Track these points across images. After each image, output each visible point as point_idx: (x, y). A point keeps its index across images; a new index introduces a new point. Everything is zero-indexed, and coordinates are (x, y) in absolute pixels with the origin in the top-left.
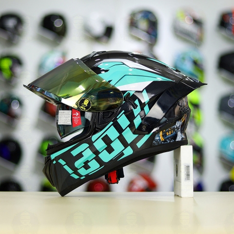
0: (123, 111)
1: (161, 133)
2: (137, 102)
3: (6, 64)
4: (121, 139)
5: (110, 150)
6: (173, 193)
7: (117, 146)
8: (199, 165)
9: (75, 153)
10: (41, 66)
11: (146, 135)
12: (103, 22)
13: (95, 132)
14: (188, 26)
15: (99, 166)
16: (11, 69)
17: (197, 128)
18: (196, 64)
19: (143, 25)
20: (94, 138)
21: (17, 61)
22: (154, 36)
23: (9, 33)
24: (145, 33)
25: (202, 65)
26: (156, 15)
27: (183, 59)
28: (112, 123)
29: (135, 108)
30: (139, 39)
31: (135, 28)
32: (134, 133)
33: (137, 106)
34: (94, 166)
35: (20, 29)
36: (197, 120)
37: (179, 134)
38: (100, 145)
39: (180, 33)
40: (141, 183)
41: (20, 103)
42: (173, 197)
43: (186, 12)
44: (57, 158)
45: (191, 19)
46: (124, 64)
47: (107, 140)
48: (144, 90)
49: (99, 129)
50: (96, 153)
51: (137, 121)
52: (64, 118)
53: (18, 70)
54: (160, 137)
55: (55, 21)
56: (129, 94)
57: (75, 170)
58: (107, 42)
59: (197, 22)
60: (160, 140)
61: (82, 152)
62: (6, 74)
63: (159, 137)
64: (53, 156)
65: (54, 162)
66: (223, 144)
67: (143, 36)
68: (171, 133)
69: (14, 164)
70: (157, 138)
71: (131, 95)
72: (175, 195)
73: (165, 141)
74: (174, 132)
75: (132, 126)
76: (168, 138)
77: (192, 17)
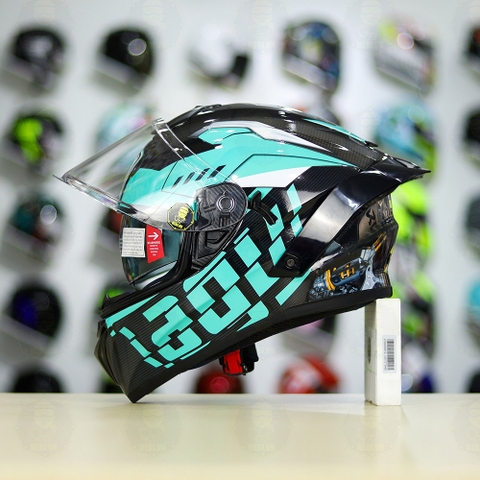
0: (247, 230)
1: (328, 275)
2: (275, 210)
3: (30, 131)
4: (244, 286)
5: (221, 309)
6: (362, 397)
7: (236, 302)
8: (425, 339)
9: (151, 315)
10: (101, 137)
11: (295, 279)
12: (230, 46)
13: (190, 273)
14: (404, 53)
15: (200, 342)
16: (40, 141)
17: (423, 262)
18: (419, 130)
19: (311, 51)
20: (188, 284)
21: (53, 126)
22: (333, 73)
23: (36, 68)
24: (315, 68)
25: (432, 135)
26: (337, 32)
27: (393, 121)
28: (223, 254)
29: (271, 224)
30: (302, 81)
31: (293, 58)
32: (270, 274)
33: (275, 218)
34: (191, 342)
35: (58, 61)
36: (421, 247)
37: (369, 275)
38: (200, 298)
39: (388, 70)
40: (306, 376)
41: (59, 211)
42: (363, 405)
43: (398, 24)
44: (118, 326)
45: (410, 40)
46: (252, 132)
47: (214, 289)
48: (290, 185)
49: (198, 266)
50: (194, 315)
51: (277, 250)
52: (133, 243)
53: (54, 144)
54: (326, 283)
55: (130, 44)
56: (259, 194)
57: (154, 351)
58: (237, 86)
59: (422, 46)
60: (326, 288)
61: (165, 313)
62: (30, 152)
63: (324, 282)
64: (110, 321)
65: (113, 333)
67: (310, 73)
68: (351, 275)
70: (321, 285)
71: (263, 197)
72: (366, 401)
73: (337, 290)
74: (358, 273)
75: (264, 259)
76: (343, 285)
77: (412, 35)
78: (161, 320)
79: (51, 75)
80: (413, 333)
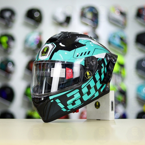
2: (103, 65)
3: (4, 40)
10: (26, 41)
12: (65, 14)
14: (118, 16)
15: (81, 103)
16: (8, 43)
17: (123, 79)
18: (122, 39)
19: (89, 15)
21: (11, 38)
22: (96, 22)
23: (6, 20)
25: (126, 41)
26: (97, 10)
27: (114, 36)
28: (92, 77)
30: (87, 25)
31: (84, 18)
32: (101, 83)
33: (103, 67)
35: (13, 18)
36: (122, 75)
38: (85, 90)
39: (112, 21)
41: (13, 64)
43: (116, 7)
45: (119, 12)
47: (89, 87)
53: (12, 44)
55: (35, 13)
57: (66, 106)
58: (67, 26)
59: (123, 14)
61: (74, 94)
62: (5, 46)
65: (52, 101)
66: (139, 89)
67: (89, 22)
69: (9, 102)
77: (120, 10)
78: (72, 97)
79: (11, 23)
80: (120, 101)
